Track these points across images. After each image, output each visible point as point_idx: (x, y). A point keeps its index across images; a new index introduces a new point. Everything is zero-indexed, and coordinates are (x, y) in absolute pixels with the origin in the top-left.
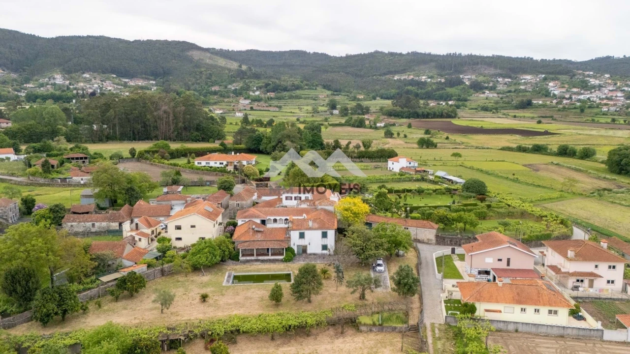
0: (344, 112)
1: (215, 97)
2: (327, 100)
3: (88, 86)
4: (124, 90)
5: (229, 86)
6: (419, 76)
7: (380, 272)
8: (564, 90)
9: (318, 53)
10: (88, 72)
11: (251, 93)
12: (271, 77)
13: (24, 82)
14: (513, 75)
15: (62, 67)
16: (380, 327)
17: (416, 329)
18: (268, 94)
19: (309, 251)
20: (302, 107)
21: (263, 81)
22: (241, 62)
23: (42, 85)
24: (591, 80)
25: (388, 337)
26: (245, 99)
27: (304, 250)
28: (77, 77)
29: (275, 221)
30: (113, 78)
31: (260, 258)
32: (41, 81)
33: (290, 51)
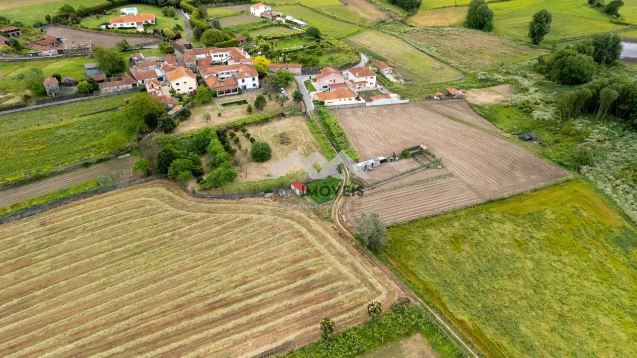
7: (284, 93)
16: (292, 115)
17: (305, 113)
19: (247, 88)
25: (297, 118)
27: (245, 87)
29: (223, 73)
31: (227, 94)
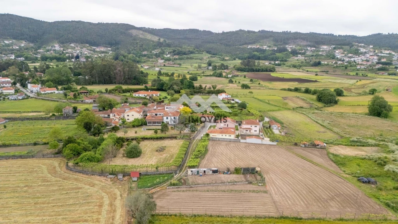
0: (215, 68)
1: (145, 58)
2: (208, 60)
3: (74, 51)
4: (94, 54)
5: (153, 52)
6: (262, 46)
8: (343, 55)
9: (206, 31)
10: (73, 43)
11: (165, 56)
12: (176, 46)
13: (38, 49)
14: (317, 46)
15: (58, 40)
16: (182, 138)
18: (175, 56)
19: (170, 123)
20: (193, 64)
21: (172, 48)
22: (161, 36)
23: (48, 51)
24: (361, 49)
26: (162, 59)
27: (168, 123)
28: (67, 46)
29: (160, 114)
30: (87, 46)
31: (153, 124)
32: (47, 48)
33: (190, 29)
